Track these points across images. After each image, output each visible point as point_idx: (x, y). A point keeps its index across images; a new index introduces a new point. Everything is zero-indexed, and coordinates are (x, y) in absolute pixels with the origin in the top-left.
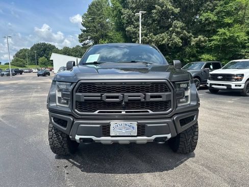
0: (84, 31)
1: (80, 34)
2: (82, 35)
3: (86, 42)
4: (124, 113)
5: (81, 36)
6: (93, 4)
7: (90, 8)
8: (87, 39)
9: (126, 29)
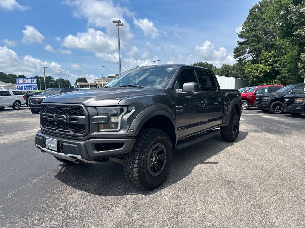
0: (241, 44)
1: (235, 48)
2: (237, 49)
3: (242, 57)
4: (57, 131)
5: (236, 51)
6: (256, 7)
7: (251, 13)
8: (245, 53)
9: (294, 34)
